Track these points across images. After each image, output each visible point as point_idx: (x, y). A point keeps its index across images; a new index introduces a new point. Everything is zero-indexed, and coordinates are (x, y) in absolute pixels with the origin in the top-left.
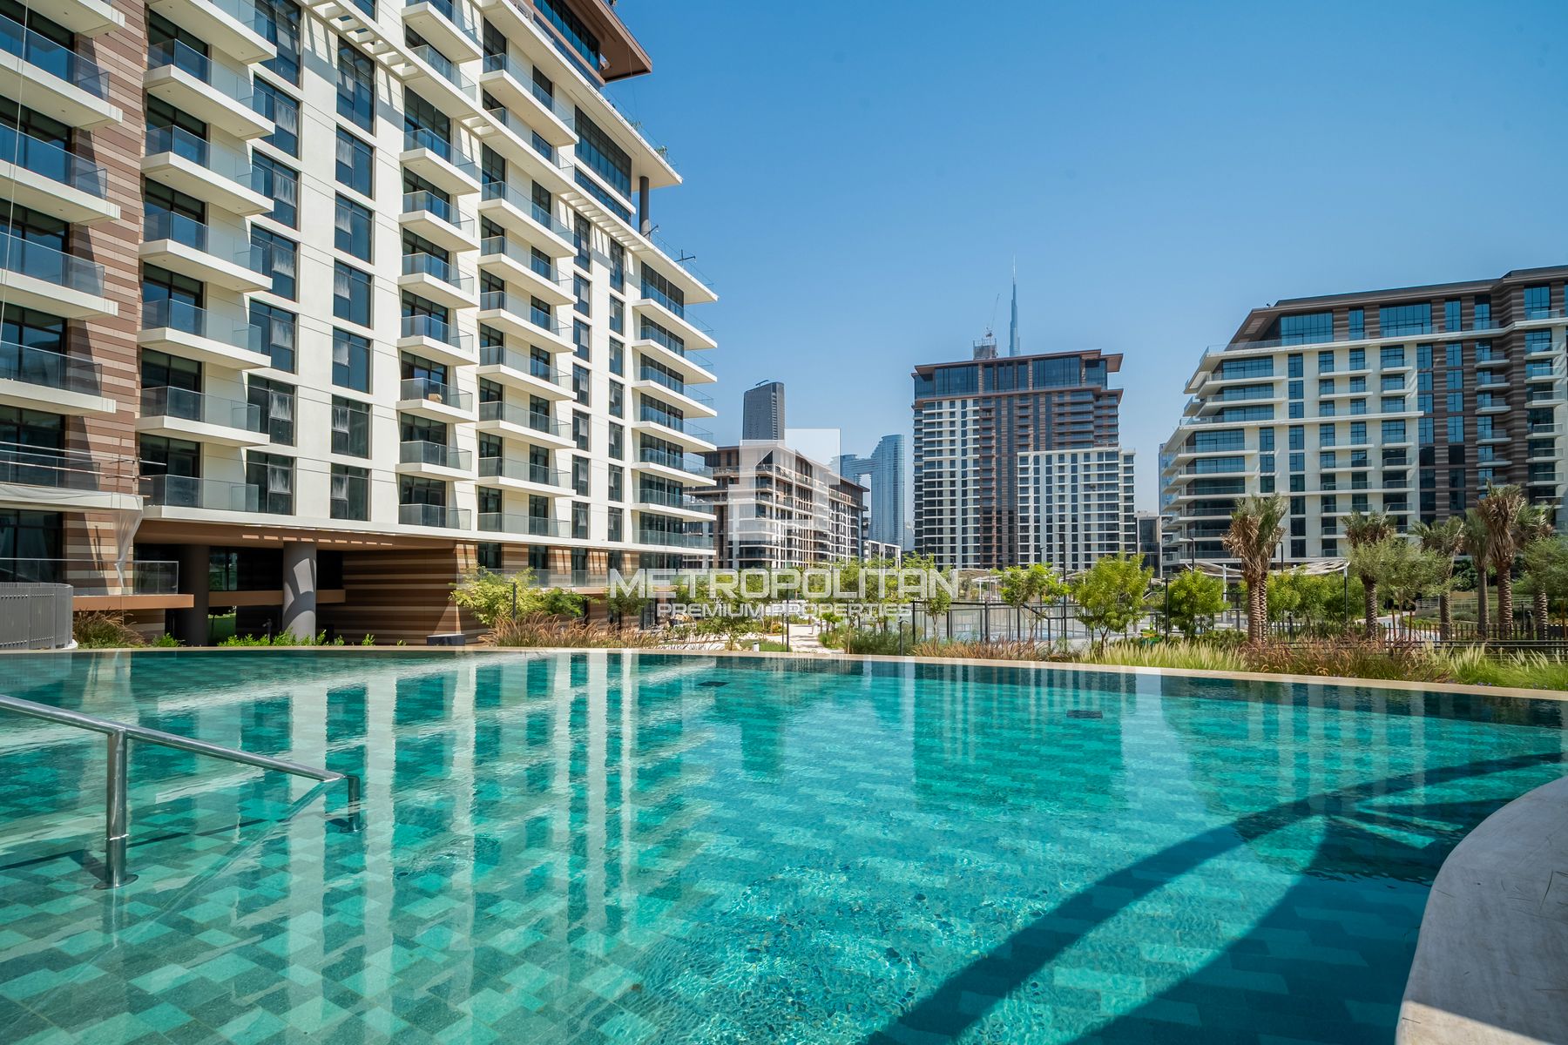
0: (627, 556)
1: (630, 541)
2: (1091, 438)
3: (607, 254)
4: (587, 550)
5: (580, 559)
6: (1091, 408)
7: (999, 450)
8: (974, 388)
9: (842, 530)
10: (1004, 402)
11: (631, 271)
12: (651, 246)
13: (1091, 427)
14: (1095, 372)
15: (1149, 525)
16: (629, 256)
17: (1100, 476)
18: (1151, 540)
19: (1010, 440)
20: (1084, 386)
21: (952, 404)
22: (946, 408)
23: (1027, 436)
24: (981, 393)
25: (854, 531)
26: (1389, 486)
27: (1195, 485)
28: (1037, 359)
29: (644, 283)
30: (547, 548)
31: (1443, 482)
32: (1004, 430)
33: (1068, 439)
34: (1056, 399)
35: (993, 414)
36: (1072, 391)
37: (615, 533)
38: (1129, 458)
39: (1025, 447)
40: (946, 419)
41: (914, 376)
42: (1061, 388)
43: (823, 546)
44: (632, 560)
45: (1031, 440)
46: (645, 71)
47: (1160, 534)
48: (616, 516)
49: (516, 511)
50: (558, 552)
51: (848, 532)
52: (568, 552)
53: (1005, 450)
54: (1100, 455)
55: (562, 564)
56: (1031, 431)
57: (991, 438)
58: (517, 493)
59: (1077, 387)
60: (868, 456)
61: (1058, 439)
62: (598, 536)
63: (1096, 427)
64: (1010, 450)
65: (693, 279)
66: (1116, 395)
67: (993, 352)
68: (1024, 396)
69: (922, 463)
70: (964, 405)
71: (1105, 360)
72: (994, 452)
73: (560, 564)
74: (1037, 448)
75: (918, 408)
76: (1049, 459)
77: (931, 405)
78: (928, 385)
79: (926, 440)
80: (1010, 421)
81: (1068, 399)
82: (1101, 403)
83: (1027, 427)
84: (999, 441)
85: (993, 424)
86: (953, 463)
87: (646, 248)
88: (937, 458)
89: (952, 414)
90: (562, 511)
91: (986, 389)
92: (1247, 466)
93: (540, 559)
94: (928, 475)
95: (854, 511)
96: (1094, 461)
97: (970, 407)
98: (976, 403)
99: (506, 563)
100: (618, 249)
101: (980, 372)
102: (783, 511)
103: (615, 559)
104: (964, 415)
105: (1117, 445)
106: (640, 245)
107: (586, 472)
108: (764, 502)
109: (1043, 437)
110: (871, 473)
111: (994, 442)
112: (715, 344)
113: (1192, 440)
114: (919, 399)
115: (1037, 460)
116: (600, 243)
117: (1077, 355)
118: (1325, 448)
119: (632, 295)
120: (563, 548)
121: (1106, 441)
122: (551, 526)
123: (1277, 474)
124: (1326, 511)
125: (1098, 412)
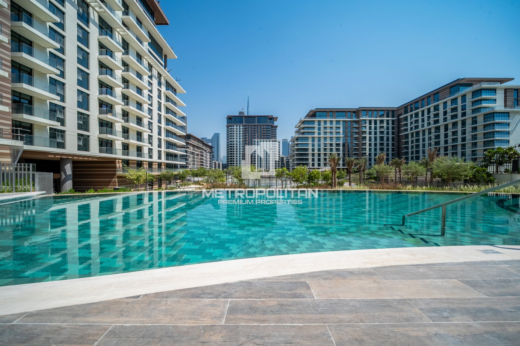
0: (163, 164)
1: (163, 160)
2: (271, 137)
3: (157, 76)
4: (152, 162)
5: (150, 164)
6: (270, 130)
7: (248, 139)
8: (242, 122)
9: (207, 158)
10: (250, 127)
11: (163, 82)
12: (169, 75)
13: (270, 134)
14: (271, 121)
16: (163, 77)
19: (251, 136)
20: (269, 124)
21: (237, 126)
22: (235, 127)
23: (255, 136)
24: (244, 124)
25: (210, 158)
26: (337, 151)
27: (298, 150)
28: (258, 116)
29: (166, 86)
30: (141, 161)
31: (347, 151)
32: (250, 134)
33: (265, 137)
34: (262, 127)
35: (247, 129)
36: (266, 125)
37: (160, 157)
39: (255, 138)
40: (235, 130)
41: (227, 118)
42: (263, 124)
43: (203, 162)
44: (164, 165)
45: (256, 137)
46: (167, 24)
48: (160, 152)
49: (133, 150)
50: (145, 163)
51: (209, 158)
52: (147, 163)
53: (250, 139)
55: (146, 166)
56: (256, 134)
57: (246, 136)
58: (133, 145)
59: (267, 124)
60: (210, 138)
61: (263, 137)
62: (155, 159)
63: (272, 134)
64: (251, 139)
65: (180, 86)
66: (276, 127)
67: (244, 113)
68: (255, 126)
69: (229, 141)
70: (240, 127)
71: (274, 118)
72: (247, 139)
73: (145, 166)
74: (258, 139)
75: (228, 127)
77: (231, 126)
78: (230, 121)
79: (230, 135)
80: (251, 132)
81: (265, 127)
82: (272, 128)
83: (255, 133)
84: (248, 136)
85: (247, 132)
86: (237, 141)
87: (168, 76)
88: (233, 140)
89: (237, 129)
90: (146, 151)
91: (245, 123)
92: (309, 146)
93: (139, 164)
94: (230, 144)
95: (210, 153)
97: (241, 127)
98: (243, 126)
99: (130, 166)
100: (160, 75)
101: (244, 119)
102: (192, 152)
103: (160, 165)
104: (240, 129)
105: (276, 139)
106: (166, 75)
107: (152, 139)
108: (187, 150)
109: (259, 136)
110: (211, 143)
111: (247, 137)
112: (185, 105)
113: (297, 139)
114: (228, 124)
116: (155, 73)
117: (267, 116)
118: (325, 142)
119: (163, 89)
120: (146, 161)
121: (274, 138)
122: (142, 155)
123: (315, 148)
124: (325, 156)
125: (272, 131)
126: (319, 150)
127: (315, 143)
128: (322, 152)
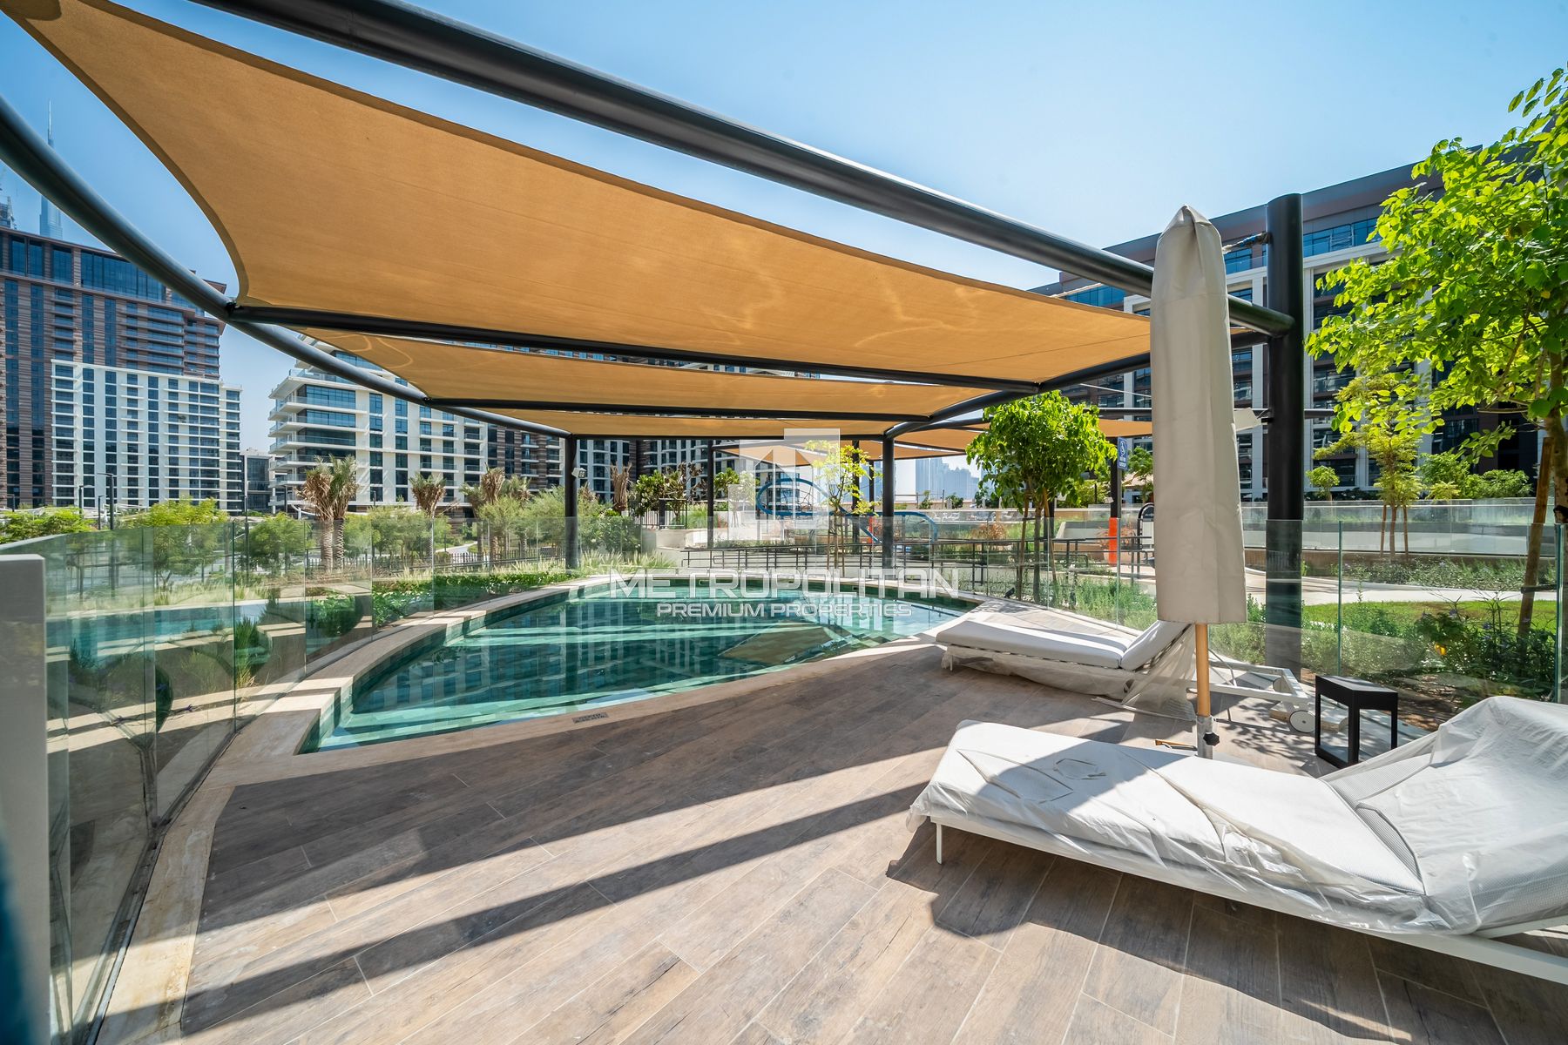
2: (180, 364)
6: (180, 331)
7: (13, 350)
10: (26, 291)
13: (180, 352)
15: (260, 466)
17: (193, 408)
18: (263, 479)
19: (36, 341)
20: (169, 302)
23: (72, 342)
28: (90, 252)
32: (24, 325)
33: (141, 358)
34: (121, 308)
35: (2, 300)
36: (151, 306)
38: (233, 394)
39: (70, 355)
42: (133, 297)
45: (78, 348)
47: (272, 475)
53: (24, 351)
54: (193, 385)
56: (78, 337)
59: (159, 302)
61: (125, 356)
63: (187, 353)
64: (36, 353)
66: (216, 325)
68: (64, 291)
72: (3, 350)
74: (88, 360)
76: (111, 377)
80: (34, 316)
81: (142, 312)
82: (194, 328)
83: (71, 330)
84: (13, 337)
85: (2, 313)
92: (358, 423)
96: (183, 389)
105: (217, 378)
109: (99, 348)
111: (3, 338)
113: (302, 391)
115: (88, 374)
121: (202, 372)
124: (424, 466)
125: (187, 338)
126: (401, 442)
127: (384, 416)
128: (414, 450)
